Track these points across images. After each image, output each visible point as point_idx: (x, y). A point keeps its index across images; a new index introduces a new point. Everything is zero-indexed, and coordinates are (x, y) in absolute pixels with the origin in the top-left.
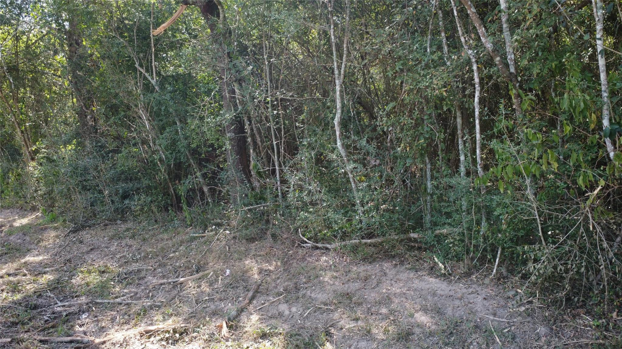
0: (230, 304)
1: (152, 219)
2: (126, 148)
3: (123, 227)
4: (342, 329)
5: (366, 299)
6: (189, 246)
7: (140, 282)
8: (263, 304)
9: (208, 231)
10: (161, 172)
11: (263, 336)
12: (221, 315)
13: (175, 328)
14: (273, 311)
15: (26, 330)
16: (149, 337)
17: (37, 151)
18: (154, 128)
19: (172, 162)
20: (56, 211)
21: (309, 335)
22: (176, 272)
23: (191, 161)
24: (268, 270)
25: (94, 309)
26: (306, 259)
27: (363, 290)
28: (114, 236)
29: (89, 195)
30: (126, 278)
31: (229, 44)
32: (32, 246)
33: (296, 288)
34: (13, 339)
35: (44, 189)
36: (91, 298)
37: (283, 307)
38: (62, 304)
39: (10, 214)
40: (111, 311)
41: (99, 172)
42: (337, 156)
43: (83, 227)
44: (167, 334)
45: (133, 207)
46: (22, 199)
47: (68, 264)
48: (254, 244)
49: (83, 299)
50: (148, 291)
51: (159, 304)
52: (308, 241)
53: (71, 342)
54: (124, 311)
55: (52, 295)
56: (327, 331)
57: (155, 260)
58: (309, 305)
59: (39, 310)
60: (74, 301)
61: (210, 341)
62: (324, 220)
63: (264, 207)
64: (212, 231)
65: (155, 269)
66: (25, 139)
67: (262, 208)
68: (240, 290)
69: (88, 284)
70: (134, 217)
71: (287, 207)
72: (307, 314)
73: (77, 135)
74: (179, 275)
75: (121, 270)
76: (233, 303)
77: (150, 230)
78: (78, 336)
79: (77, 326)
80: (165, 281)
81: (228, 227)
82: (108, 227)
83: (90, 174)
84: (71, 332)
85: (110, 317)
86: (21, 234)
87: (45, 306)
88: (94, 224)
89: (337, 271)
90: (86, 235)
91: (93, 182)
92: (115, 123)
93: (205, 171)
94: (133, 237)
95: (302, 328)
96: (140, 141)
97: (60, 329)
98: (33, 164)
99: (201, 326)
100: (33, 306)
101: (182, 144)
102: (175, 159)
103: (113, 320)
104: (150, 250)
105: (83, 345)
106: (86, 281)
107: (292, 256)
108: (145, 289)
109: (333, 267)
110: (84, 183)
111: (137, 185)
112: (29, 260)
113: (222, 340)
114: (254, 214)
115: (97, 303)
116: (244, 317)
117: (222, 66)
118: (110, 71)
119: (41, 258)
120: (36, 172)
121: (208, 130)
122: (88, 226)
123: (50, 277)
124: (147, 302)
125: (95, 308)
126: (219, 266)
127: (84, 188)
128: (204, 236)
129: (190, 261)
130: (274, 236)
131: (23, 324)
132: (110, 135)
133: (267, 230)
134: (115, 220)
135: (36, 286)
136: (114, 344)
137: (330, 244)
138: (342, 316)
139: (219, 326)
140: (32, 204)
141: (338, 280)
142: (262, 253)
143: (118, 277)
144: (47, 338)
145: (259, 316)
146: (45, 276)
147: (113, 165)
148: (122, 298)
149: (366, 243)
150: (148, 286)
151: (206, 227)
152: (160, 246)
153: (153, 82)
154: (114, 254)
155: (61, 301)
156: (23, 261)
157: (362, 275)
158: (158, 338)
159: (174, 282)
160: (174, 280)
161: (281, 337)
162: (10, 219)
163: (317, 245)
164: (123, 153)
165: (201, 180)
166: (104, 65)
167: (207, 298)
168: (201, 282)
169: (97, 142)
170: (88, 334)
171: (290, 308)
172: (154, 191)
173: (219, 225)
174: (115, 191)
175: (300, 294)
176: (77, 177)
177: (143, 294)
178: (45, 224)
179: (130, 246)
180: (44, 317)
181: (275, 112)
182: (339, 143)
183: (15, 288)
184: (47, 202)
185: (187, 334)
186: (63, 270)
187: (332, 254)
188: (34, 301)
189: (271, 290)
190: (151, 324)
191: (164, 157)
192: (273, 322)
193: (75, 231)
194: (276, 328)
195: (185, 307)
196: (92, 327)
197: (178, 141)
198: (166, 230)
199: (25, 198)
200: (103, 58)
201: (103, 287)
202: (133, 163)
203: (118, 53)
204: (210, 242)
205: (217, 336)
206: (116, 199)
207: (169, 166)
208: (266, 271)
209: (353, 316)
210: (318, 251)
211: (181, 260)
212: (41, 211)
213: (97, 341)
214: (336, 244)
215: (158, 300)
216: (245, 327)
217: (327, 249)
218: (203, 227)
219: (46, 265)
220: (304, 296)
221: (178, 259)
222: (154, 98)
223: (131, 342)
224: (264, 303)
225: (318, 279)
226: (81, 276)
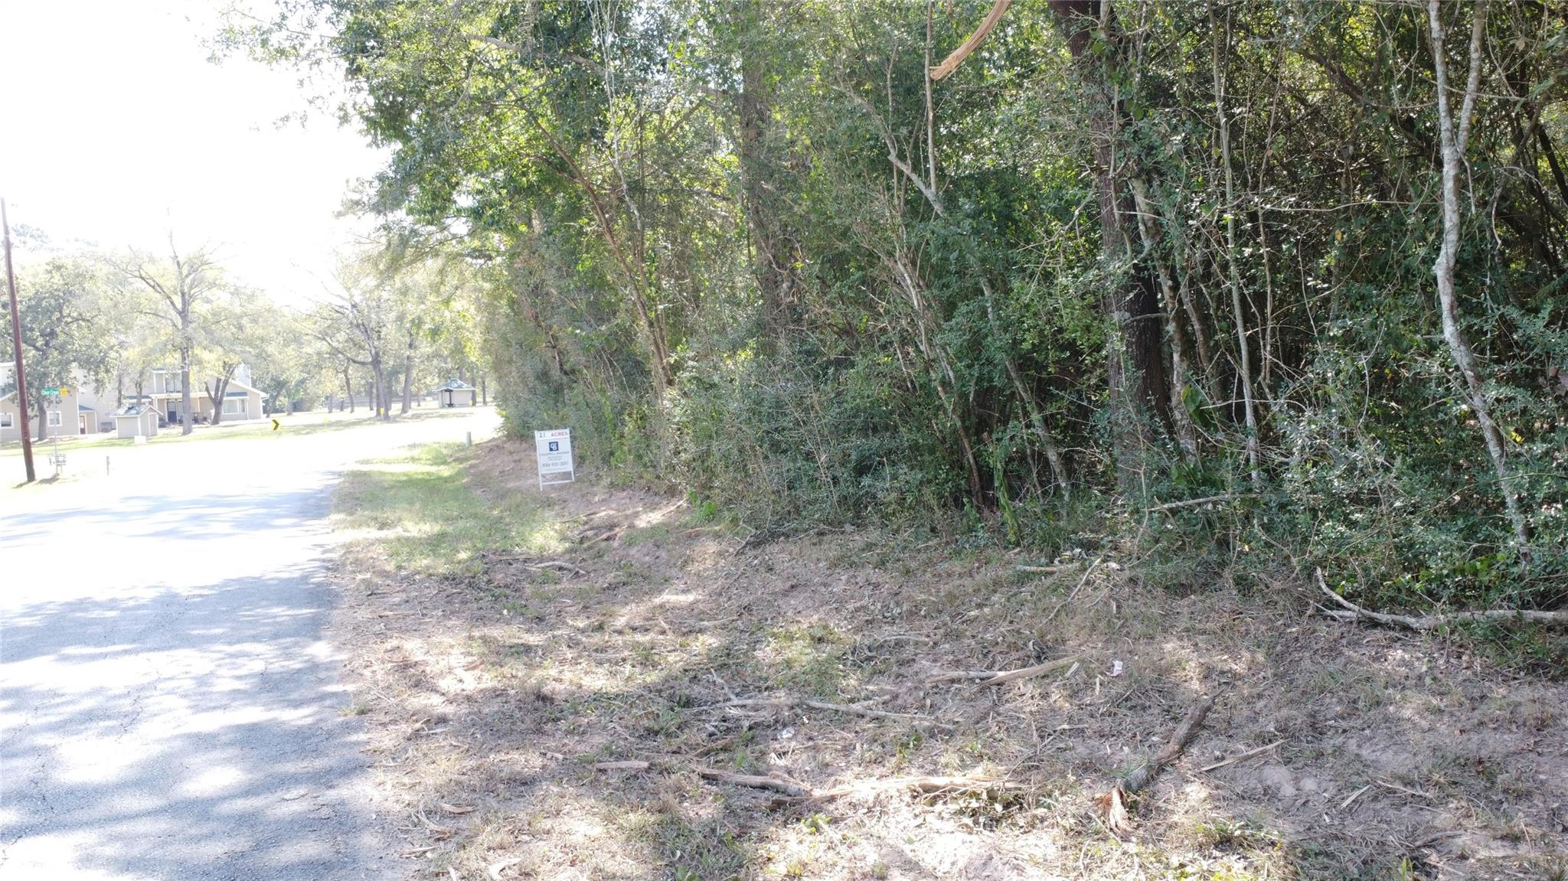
0: (1126, 749)
1: (923, 525)
2: (864, 355)
3: (859, 540)
4: (1463, 857)
5: (1542, 783)
6: (1015, 594)
7: (903, 671)
8: (1217, 759)
9: (1061, 562)
10: (945, 412)
11: (1221, 843)
12: (1105, 774)
13: (992, 790)
14: (1247, 782)
15: (675, 748)
16: (933, 802)
17: (676, 367)
18: (930, 305)
19: (972, 390)
20: (718, 497)
21: (1359, 861)
22: (985, 656)
23: (1017, 383)
24: (1230, 671)
25: (805, 720)
26: (1341, 653)
27: (1531, 756)
28: (841, 559)
29: (786, 463)
30: (869, 659)
31: (1124, 81)
32: (674, 572)
33: (1313, 726)
34: (651, 764)
35: (692, 447)
36: (797, 695)
37: (1278, 775)
38: (740, 703)
39: (628, 501)
40: (843, 729)
41: (806, 410)
42: (1442, 365)
43: (774, 536)
44: (974, 801)
45: (880, 495)
46: (651, 469)
47: (745, 616)
48: (1185, 602)
49: (781, 697)
50: (922, 694)
51: (951, 727)
52: (1345, 603)
53: (763, 787)
54: (871, 733)
55: (719, 681)
56: (1416, 858)
57: (935, 623)
58: (1355, 778)
59: (696, 710)
60: (762, 699)
61: (1080, 833)
62: (1398, 548)
63: (1215, 504)
64: (1071, 560)
65: (935, 644)
66: (655, 340)
67: (1210, 506)
68: (1153, 717)
69: (789, 664)
70: (882, 517)
71: (1282, 507)
72: (1349, 801)
73: (760, 327)
74: (993, 663)
75: (858, 638)
76: (1136, 747)
77: (919, 551)
78: (778, 776)
79: (773, 755)
80: (961, 673)
81: (1113, 554)
82: (825, 538)
83: (786, 415)
84: (762, 767)
85: (842, 743)
86: (651, 545)
87: (706, 702)
88: (796, 531)
89: (1442, 694)
90: (779, 553)
91: (794, 433)
92: (841, 296)
93: (1051, 409)
94: (882, 564)
95: (1337, 838)
96: (896, 339)
97: (739, 755)
98: (671, 393)
99: (1057, 793)
100: (684, 699)
101: (997, 344)
102: (980, 379)
103: (847, 750)
104: (923, 597)
105: (788, 799)
106: (785, 657)
107: (1297, 639)
108: (916, 688)
109: (1428, 680)
110: (776, 436)
111: (889, 443)
112: (668, 602)
113: (1112, 835)
114: (1187, 522)
115: (811, 709)
116: (1165, 784)
117: (1106, 137)
118: (832, 176)
119: (690, 598)
120: (677, 411)
121: (1065, 307)
122: (783, 534)
123: (711, 641)
124: (921, 719)
125: (809, 719)
126: (1094, 649)
127: (775, 447)
128: (1052, 573)
129: (1018, 632)
130: (1244, 584)
131: (668, 735)
132: (830, 324)
133: (1223, 564)
134: (841, 524)
135: (686, 656)
136: (855, 806)
137: (1418, 615)
138: (1465, 822)
139: (1101, 800)
140: (670, 481)
141: (1446, 719)
142: (1210, 626)
143: (853, 653)
144: (715, 772)
145: (1208, 790)
146: (701, 638)
147: (838, 394)
148: (866, 703)
149: (1538, 621)
150: (921, 682)
151: (1056, 551)
152: (944, 589)
153: (930, 193)
154: (842, 602)
155: (737, 695)
156: (657, 601)
157: (1527, 711)
158: (954, 807)
159: (982, 679)
160: (984, 675)
161: (1277, 853)
162: (628, 512)
163: (1375, 614)
164: (860, 368)
165: (1040, 432)
166: (819, 163)
167: (1066, 726)
168: (1049, 684)
169: (803, 342)
170: (795, 775)
171: (1297, 780)
172: (927, 458)
173: (1091, 547)
174: (841, 455)
175: (1329, 744)
176: (761, 421)
177: (910, 700)
178: (696, 526)
179: (877, 586)
180: (707, 725)
181: (1248, 251)
182: (1449, 330)
183: (647, 659)
184: (697, 476)
185: (1021, 809)
186: (736, 629)
187: (1424, 642)
188: (685, 690)
189: (1239, 726)
190: (934, 772)
191: (951, 374)
192: (1248, 808)
193: (757, 543)
194: (1260, 828)
195: (1012, 742)
196: (803, 761)
197: (987, 336)
198: (958, 553)
199: (655, 467)
200: (817, 145)
201: (822, 674)
202: (880, 390)
203: (852, 132)
204: (1068, 587)
205: (1098, 824)
206: (843, 474)
207: (964, 396)
208: (1223, 673)
209: (1502, 826)
210: (1378, 633)
211: (996, 626)
212: (685, 496)
213: (817, 793)
214: (1440, 617)
215: (947, 718)
216: (1172, 812)
217: (1406, 628)
218: (1050, 549)
219: (702, 616)
220: (1339, 751)
221: (990, 623)
222: (933, 233)
223: (891, 807)
224: (1223, 758)
225: (1381, 709)
226: (773, 645)
